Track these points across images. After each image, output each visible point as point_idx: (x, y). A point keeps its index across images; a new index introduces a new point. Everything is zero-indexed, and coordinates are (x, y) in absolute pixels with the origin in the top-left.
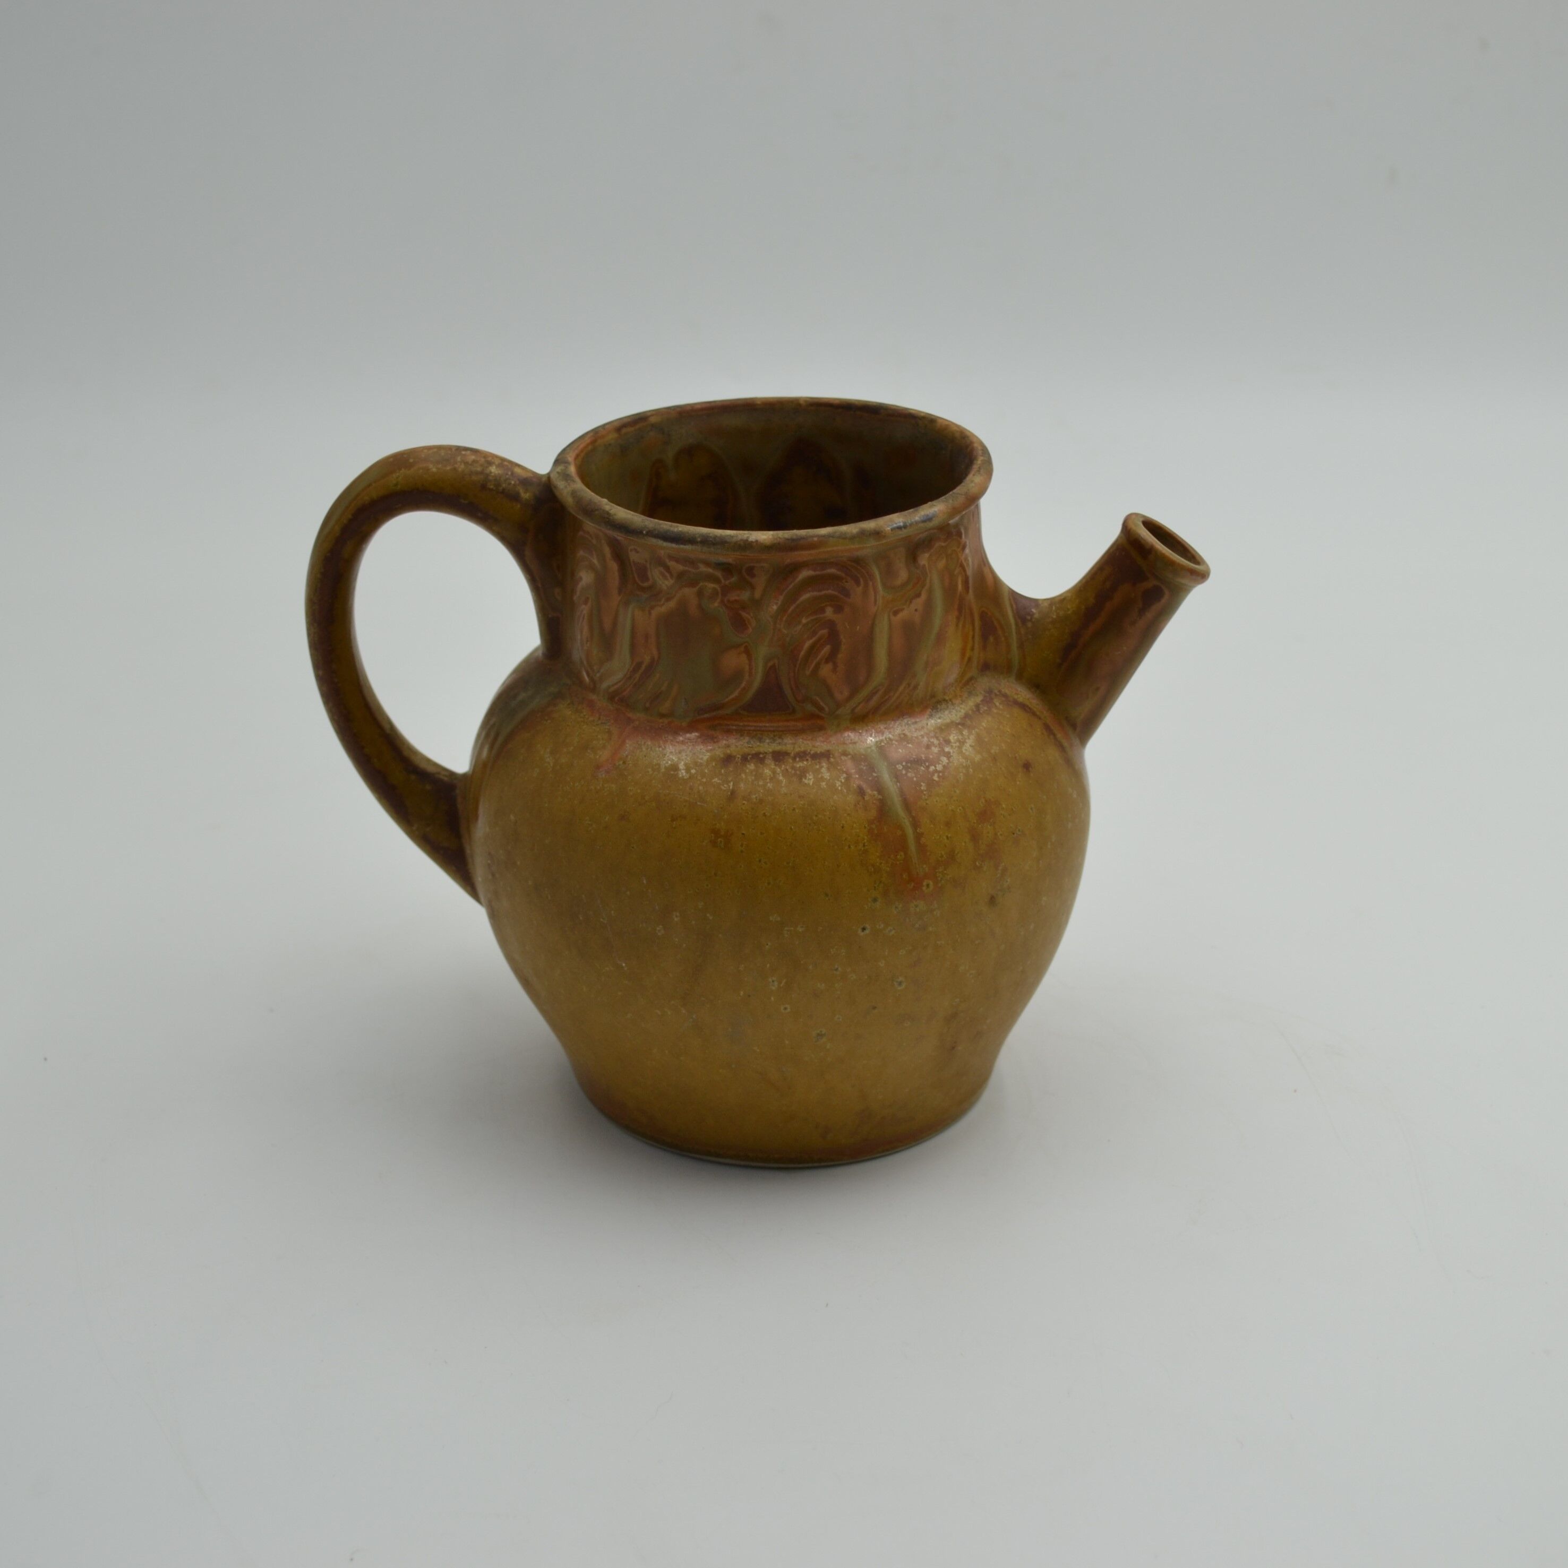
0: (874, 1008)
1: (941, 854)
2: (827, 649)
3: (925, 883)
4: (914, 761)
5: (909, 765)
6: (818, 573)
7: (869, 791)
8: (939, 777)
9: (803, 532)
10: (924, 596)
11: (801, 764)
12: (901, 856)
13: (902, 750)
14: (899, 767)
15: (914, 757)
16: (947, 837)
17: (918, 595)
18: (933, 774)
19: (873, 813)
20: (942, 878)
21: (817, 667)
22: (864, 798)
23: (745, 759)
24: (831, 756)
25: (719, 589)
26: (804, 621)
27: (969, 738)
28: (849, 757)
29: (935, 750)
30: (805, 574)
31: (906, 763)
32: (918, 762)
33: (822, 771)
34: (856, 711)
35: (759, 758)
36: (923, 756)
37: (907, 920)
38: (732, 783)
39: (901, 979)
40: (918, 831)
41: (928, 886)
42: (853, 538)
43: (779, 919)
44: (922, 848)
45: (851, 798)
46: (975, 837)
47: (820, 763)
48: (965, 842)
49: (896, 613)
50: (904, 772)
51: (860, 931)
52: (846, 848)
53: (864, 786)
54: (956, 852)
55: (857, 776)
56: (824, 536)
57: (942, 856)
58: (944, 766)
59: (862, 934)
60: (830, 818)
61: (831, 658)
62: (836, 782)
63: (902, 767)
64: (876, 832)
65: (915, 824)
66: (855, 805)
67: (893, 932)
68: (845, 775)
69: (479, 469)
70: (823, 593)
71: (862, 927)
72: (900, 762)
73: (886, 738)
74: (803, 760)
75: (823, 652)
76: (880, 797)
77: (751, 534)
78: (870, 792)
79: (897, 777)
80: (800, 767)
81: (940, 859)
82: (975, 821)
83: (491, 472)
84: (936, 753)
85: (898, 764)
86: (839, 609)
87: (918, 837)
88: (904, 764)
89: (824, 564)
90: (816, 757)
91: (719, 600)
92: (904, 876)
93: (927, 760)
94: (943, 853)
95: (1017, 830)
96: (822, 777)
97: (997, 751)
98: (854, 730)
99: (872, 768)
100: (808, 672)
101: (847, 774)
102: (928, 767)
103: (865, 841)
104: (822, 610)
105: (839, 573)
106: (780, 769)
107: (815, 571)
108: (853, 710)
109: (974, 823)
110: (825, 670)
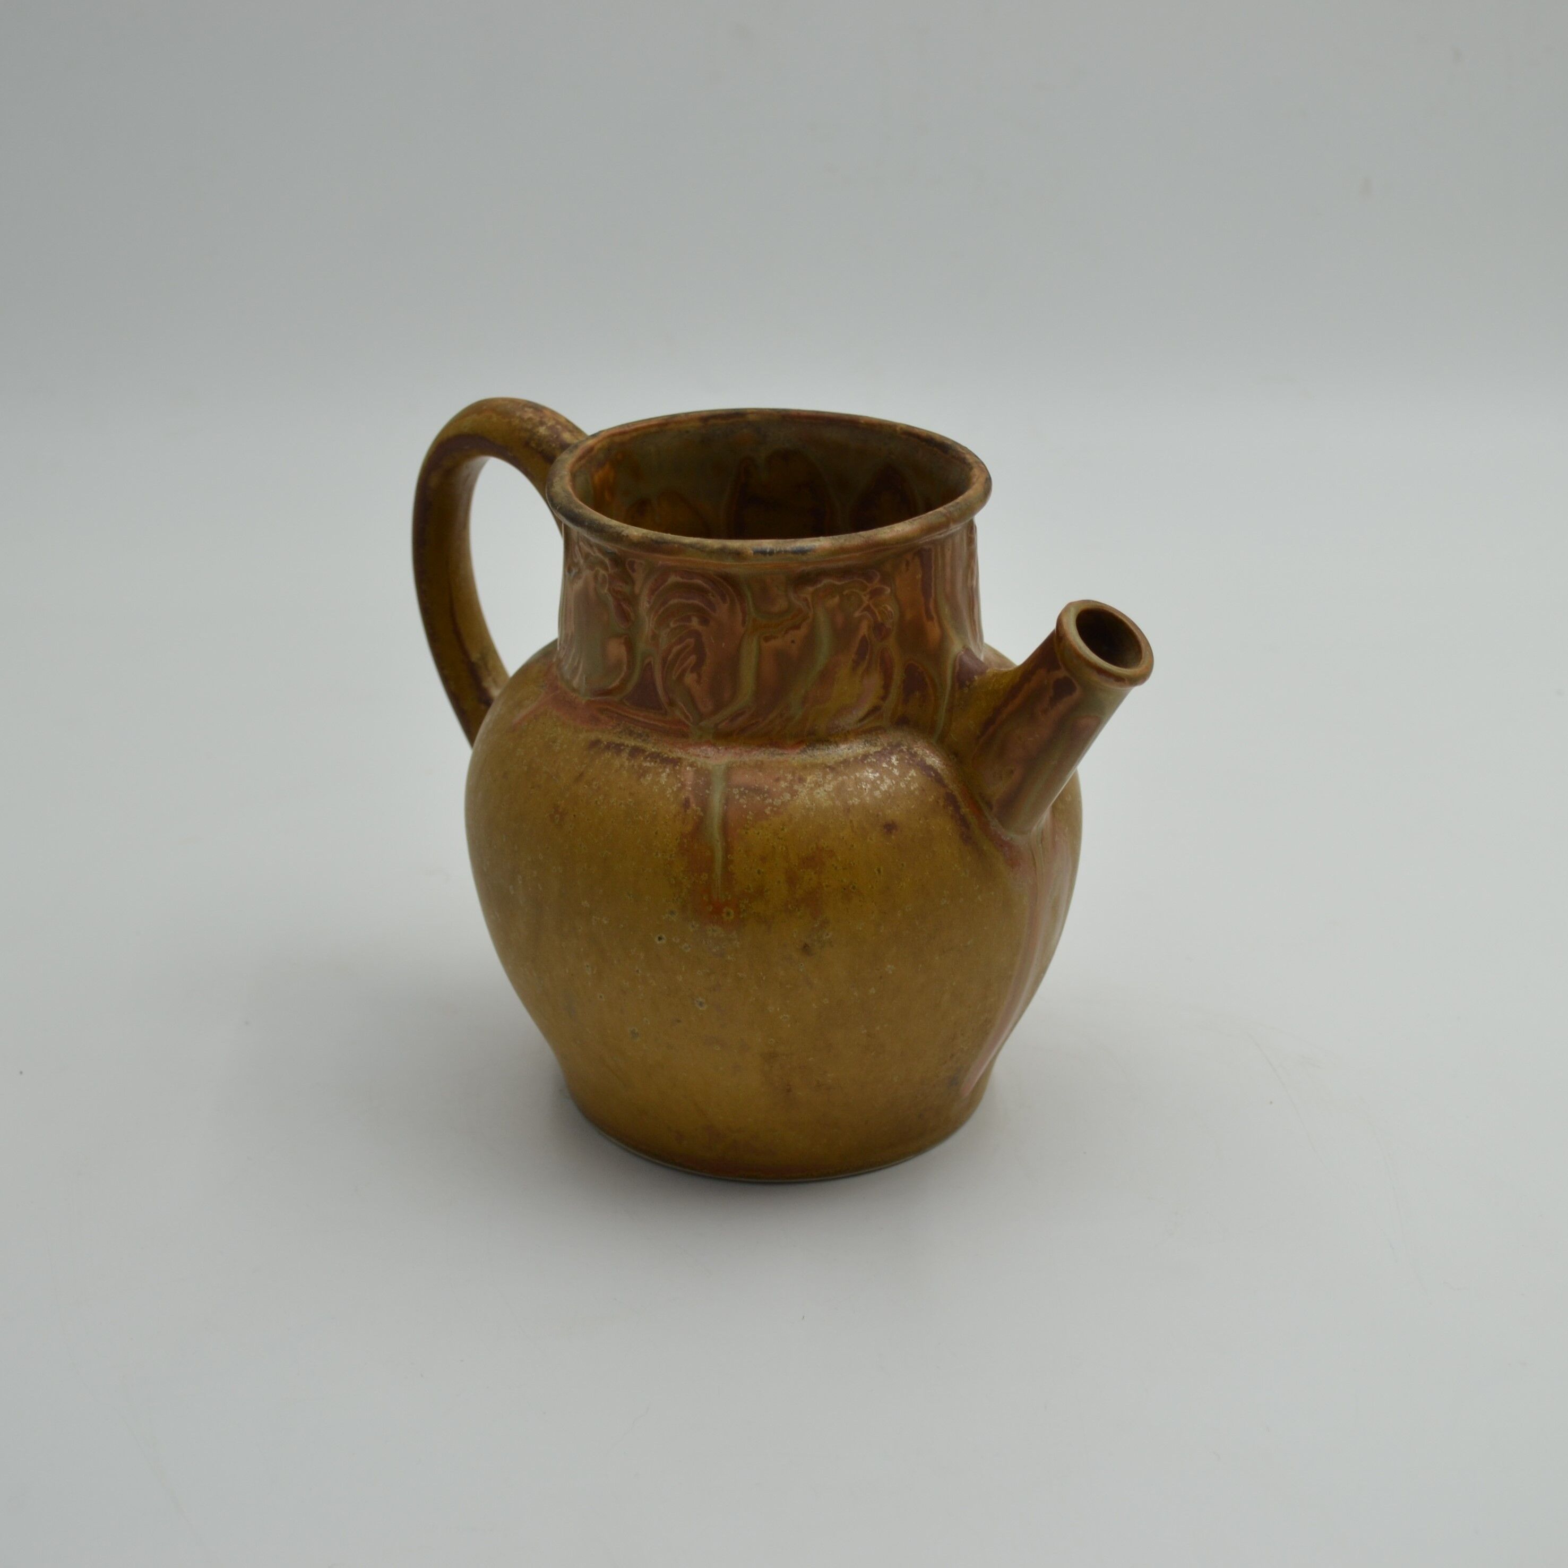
0: (679, 1021)
1: (748, 886)
2: (693, 659)
3: (725, 910)
4: (755, 789)
5: (747, 791)
6: (685, 580)
7: (693, 806)
8: (772, 810)
9: (669, 537)
10: (804, 630)
11: (648, 764)
12: (705, 876)
13: (749, 776)
14: (735, 791)
15: (757, 785)
16: (759, 872)
17: (797, 627)
18: (766, 807)
19: (689, 828)
20: (744, 910)
21: (684, 672)
22: (685, 811)
23: (608, 747)
24: (679, 764)
25: (607, 576)
26: (672, 625)
27: (829, 784)
28: (694, 769)
29: (783, 784)
30: (673, 579)
31: (745, 789)
32: (758, 791)
33: (662, 775)
34: (720, 727)
35: (618, 748)
36: (767, 787)
37: (704, 942)
38: (585, 765)
39: (701, 999)
40: (728, 857)
41: (728, 914)
42: (712, 553)
43: (588, 906)
44: (728, 876)
45: (674, 808)
46: (792, 880)
47: (665, 767)
48: (779, 882)
49: (767, 639)
50: (737, 797)
51: (656, 939)
52: (654, 854)
53: (692, 800)
54: (766, 889)
55: (690, 789)
56: (685, 545)
57: (749, 888)
58: (783, 803)
59: (658, 942)
60: (648, 821)
61: (697, 667)
62: (669, 789)
63: (738, 792)
64: (686, 846)
65: (728, 850)
66: (675, 816)
67: (689, 950)
68: (679, 785)
69: (529, 427)
70: (691, 601)
71: (659, 935)
72: (738, 787)
73: (741, 761)
74: (653, 761)
75: (689, 661)
76: (702, 814)
77: (627, 528)
78: (695, 807)
79: (728, 800)
80: (646, 766)
81: (746, 890)
82: (797, 864)
83: (538, 432)
84: (782, 788)
85: (736, 787)
86: (705, 621)
87: (727, 863)
88: (742, 789)
89: (688, 573)
90: (666, 761)
91: (606, 588)
92: (704, 898)
93: (768, 792)
94: (751, 886)
95: (851, 886)
96: (659, 781)
97: (856, 803)
98: (714, 745)
99: (708, 784)
100: (674, 678)
101: (682, 784)
102: (764, 799)
103: (674, 852)
104: (688, 619)
105: (705, 585)
106: (629, 763)
107: (682, 577)
108: (716, 725)
109: (795, 866)
110: (690, 678)
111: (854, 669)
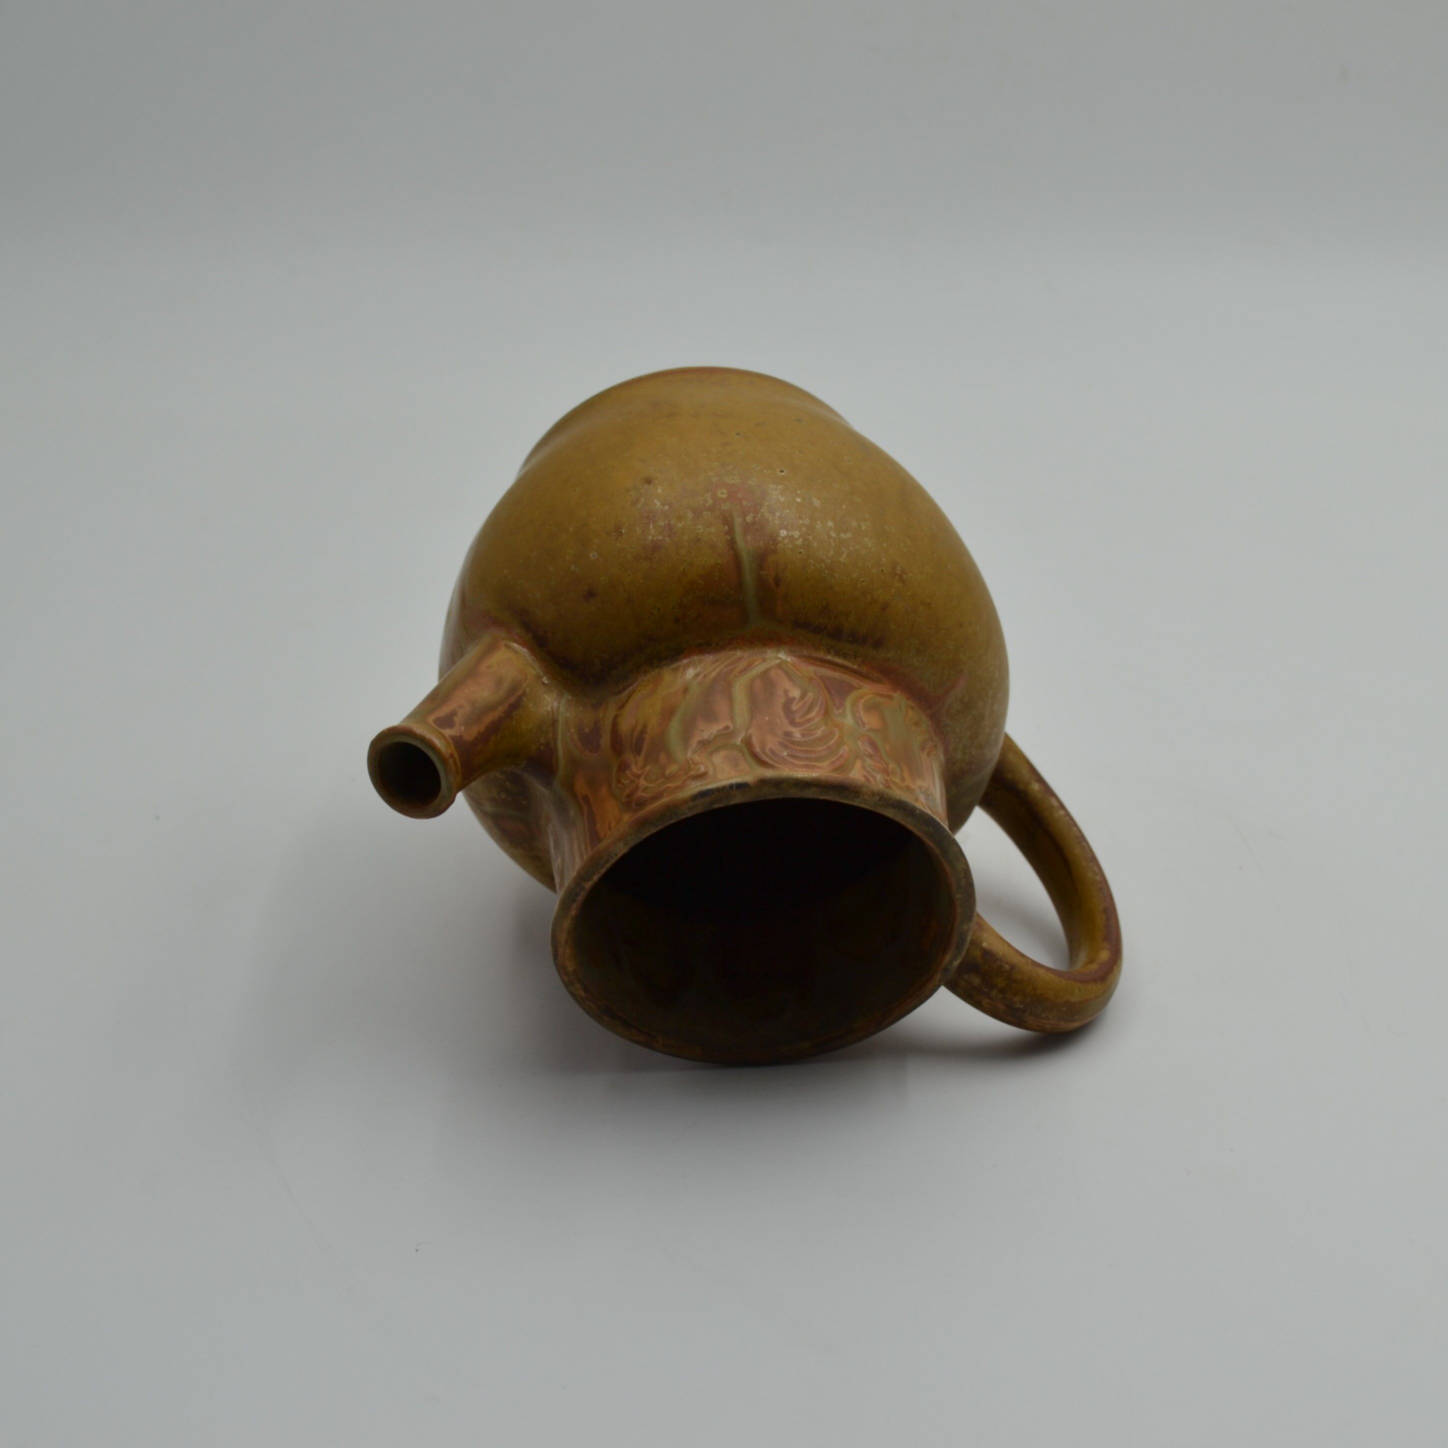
2: (794, 707)
21: (802, 698)
49: (727, 729)
75: (798, 706)
86: (788, 735)
104: (804, 736)
110: (795, 693)
111: (645, 727)
